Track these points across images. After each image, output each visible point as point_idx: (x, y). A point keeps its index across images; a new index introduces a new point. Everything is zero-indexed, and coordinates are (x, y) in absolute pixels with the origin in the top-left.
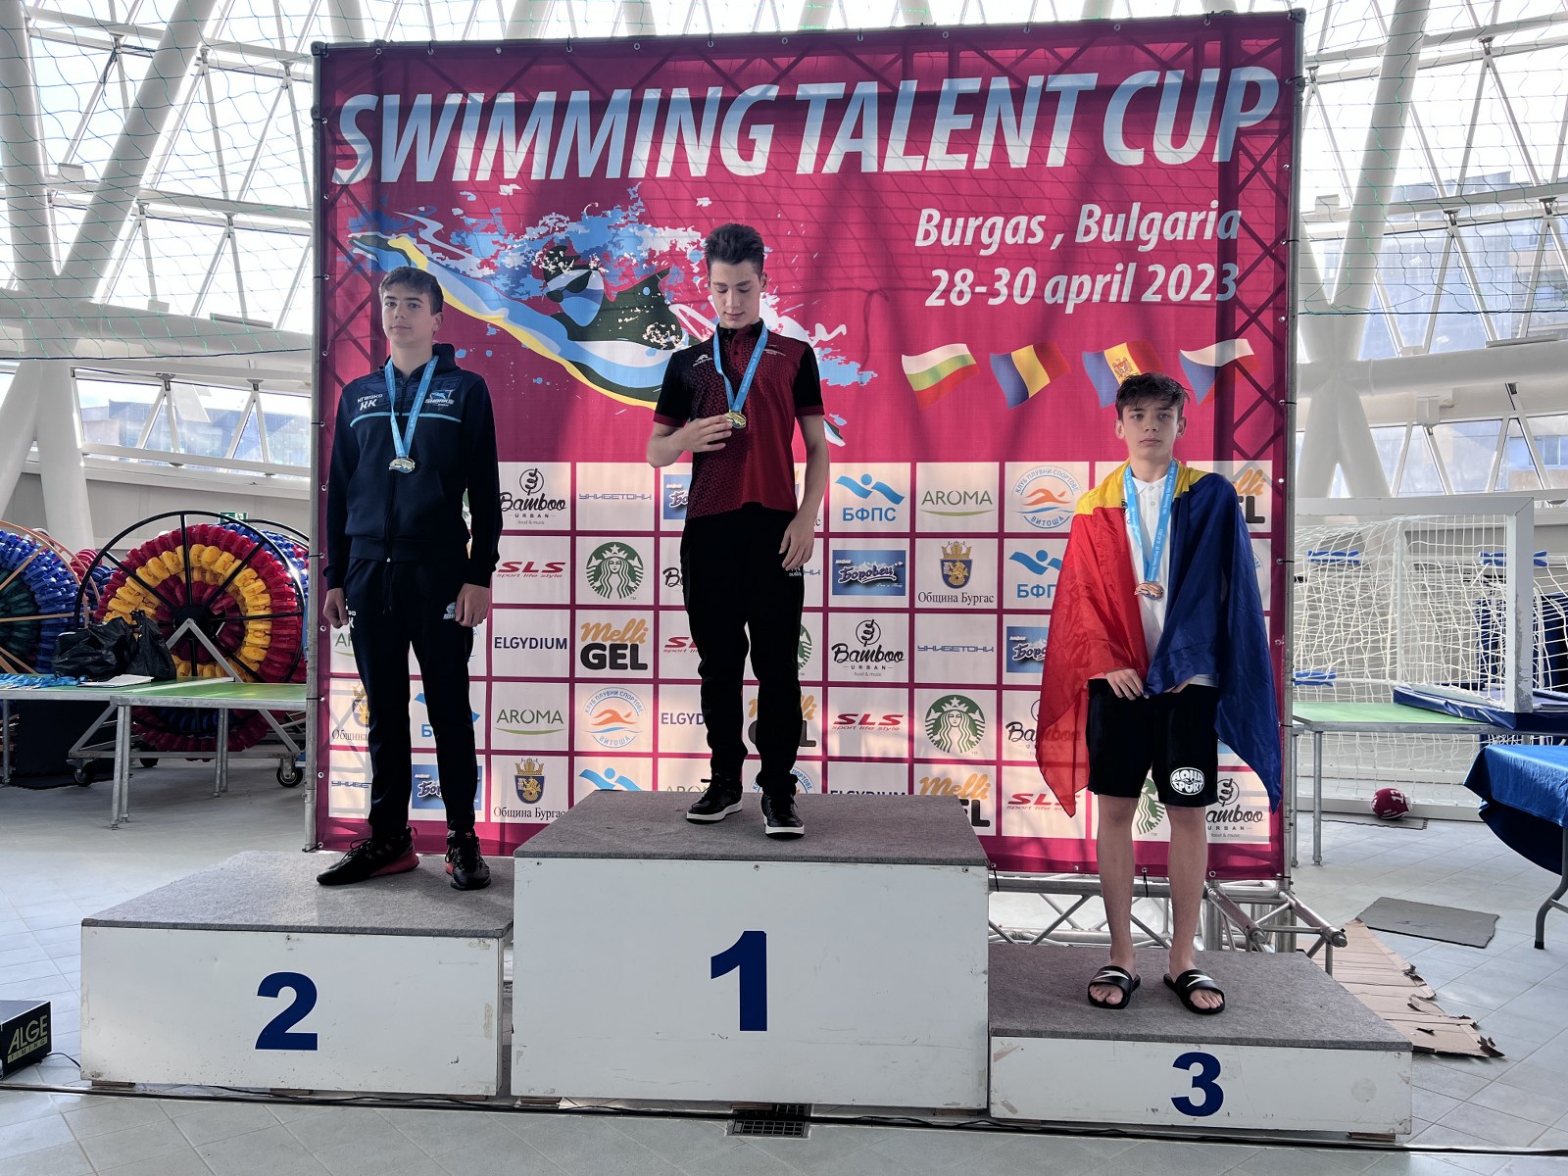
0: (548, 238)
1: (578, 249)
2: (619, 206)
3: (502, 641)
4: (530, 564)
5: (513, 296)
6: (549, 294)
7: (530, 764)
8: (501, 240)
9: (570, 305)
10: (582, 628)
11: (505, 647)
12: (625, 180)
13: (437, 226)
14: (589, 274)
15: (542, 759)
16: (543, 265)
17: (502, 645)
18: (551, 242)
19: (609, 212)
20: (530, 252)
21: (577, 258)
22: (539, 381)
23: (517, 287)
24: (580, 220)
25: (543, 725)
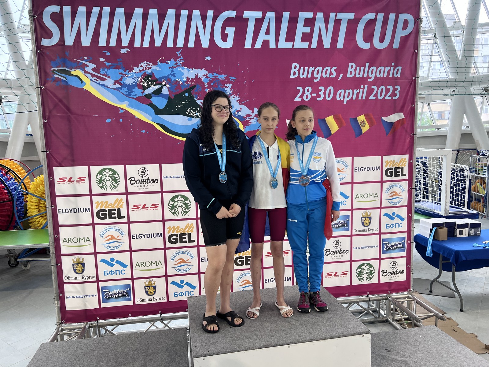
0: (143, 72)
1: (157, 77)
2: (173, 59)
3: (135, 236)
4: (145, 205)
5: (130, 96)
6: (145, 95)
7: (150, 281)
8: (123, 73)
9: (155, 100)
10: (168, 228)
11: (136, 238)
12: (175, 48)
13: (94, 66)
14: (162, 87)
15: (154, 279)
16: (142, 83)
17: (135, 237)
18: (145, 73)
19: (169, 62)
20: (136, 78)
21: (157, 80)
22: (144, 131)
23: (131, 93)
24: (157, 65)
25: (154, 266)
